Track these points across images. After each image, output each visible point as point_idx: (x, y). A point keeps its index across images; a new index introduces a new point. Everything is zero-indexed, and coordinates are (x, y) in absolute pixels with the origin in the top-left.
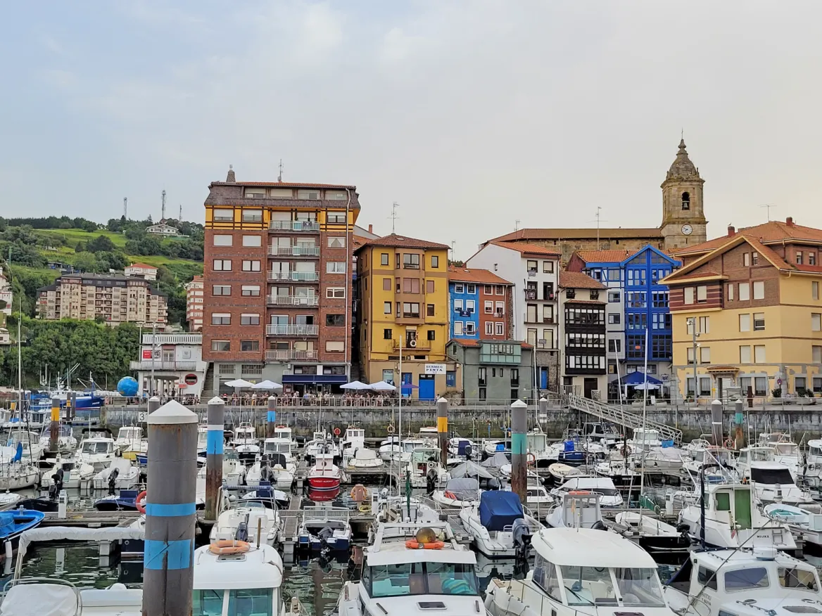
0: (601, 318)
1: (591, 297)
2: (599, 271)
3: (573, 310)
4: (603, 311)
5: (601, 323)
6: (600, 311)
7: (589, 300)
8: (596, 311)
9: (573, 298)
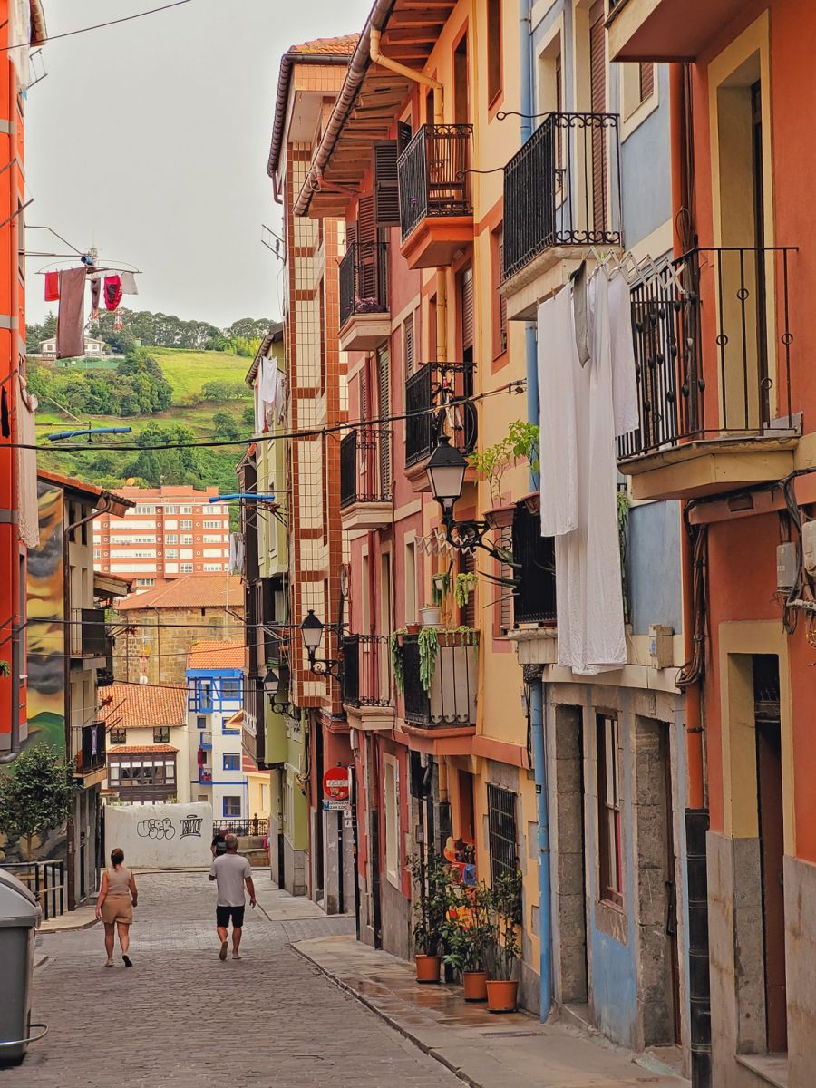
0: (169, 773)
1: (155, 737)
2: (208, 682)
3: (117, 765)
4: (172, 763)
5: (168, 782)
6: (168, 763)
7: (153, 744)
8: (159, 764)
9: (124, 742)
